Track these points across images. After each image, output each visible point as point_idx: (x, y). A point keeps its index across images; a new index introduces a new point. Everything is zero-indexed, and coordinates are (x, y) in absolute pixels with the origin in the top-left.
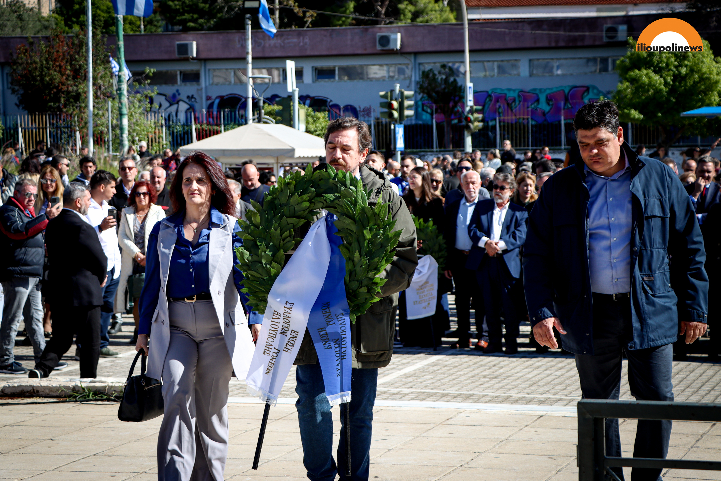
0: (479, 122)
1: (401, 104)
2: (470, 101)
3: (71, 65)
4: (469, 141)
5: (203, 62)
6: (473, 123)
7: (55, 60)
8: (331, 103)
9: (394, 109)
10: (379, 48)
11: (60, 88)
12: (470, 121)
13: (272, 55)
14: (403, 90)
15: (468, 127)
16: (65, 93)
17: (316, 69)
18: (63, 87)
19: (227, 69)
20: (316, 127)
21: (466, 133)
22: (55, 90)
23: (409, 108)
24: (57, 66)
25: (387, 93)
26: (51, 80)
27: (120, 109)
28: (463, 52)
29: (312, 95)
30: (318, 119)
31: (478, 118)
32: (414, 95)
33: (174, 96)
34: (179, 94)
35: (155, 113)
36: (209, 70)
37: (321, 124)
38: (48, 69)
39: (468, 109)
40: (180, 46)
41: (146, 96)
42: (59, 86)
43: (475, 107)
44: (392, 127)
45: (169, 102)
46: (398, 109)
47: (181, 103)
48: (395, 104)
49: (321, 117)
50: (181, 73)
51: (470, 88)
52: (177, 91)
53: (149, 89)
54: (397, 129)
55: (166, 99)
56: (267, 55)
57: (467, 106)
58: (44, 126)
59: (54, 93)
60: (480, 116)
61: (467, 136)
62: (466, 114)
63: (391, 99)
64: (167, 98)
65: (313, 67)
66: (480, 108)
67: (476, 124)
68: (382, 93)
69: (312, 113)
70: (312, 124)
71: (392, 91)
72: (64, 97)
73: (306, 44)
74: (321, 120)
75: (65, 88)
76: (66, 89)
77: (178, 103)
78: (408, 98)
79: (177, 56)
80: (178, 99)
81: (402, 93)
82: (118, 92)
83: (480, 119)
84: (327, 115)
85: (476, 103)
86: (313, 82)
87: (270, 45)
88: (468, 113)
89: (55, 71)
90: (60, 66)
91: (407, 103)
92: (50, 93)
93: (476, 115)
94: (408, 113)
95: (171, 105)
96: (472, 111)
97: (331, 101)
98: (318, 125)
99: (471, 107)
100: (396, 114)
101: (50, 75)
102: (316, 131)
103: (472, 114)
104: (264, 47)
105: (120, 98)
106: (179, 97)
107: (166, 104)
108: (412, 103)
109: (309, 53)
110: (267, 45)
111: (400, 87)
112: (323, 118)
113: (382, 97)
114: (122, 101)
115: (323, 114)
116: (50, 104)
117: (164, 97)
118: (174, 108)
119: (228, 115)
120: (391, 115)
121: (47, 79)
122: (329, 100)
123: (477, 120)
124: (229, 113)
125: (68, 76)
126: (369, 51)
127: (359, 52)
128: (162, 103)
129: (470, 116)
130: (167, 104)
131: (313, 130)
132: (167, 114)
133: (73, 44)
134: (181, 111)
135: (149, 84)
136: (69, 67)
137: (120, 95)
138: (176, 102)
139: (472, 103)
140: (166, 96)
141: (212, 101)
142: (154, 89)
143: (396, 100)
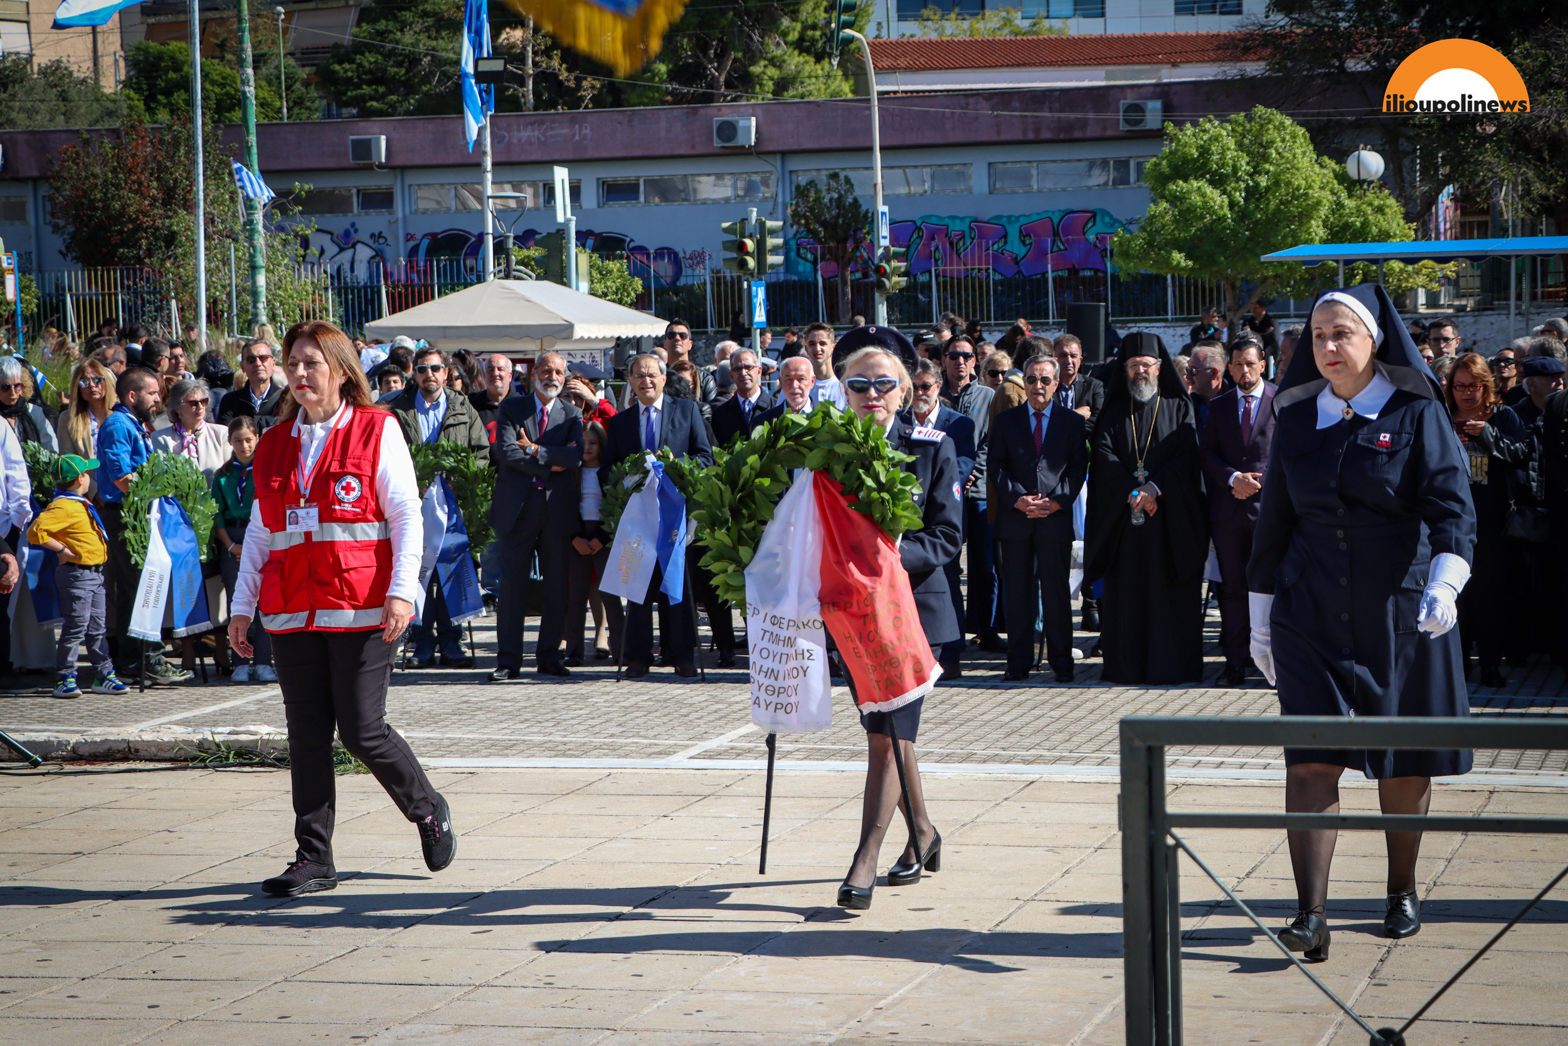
0: (900, 275)
1: (761, 245)
2: (885, 238)
3: (158, 179)
4: (882, 310)
5: (398, 171)
6: (889, 279)
7: (130, 172)
8: (632, 245)
9: (748, 253)
10: (717, 143)
11: (139, 222)
12: (885, 275)
13: (523, 158)
14: (763, 218)
15: (881, 286)
16: (149, 231)
17: (603, 183)
18: (145, 219)
19: (442, 185)
20: (607, 288)
21: (877, 295)
22: (130, 226)
23: (775, 250)
24: (134, 182)
25: (734, 224)
26: (123, 207)
27: (251, 257)
28: (870, 149)
29: (597, 231)
30: (610, 272)
31: (900, 268)
32: (782, 228)
33: (347, 234)
34: (356, 231)
35: (313, 264)
36: (410, 186)
37: (615, 282)
38: (118, 187)
39: (880, 252)
40: (356, 144)
41: (296, 235)
42: (137, 218)
43: (892, 249)
44: (745, 285)
45: (338, 245)
46: (756, 254)
47: (359, 247)
48: (750, 244)
49: (615, 270)
50: (358, 191)
51: (883, 214)
52: (353, 225)
53: (301, 222)
54: (754, 289)
55: (332, 240)
56: (515, 158)
57: (880, 247)
58: (113, 290)
59: (129, 230)
60: (902, 265)
61: (880, 302)
62: (876, 261)
63: (743, 235)
64: (335, 238)
65: (598, 179)
66: (901, 250)
67: (895, 279)
68: (726, 225)
69: (599, 262)
71: (744, 220)
72: (147, 239)
73: (585, 137)
74: (615, 275)
75: (147, 221)
76: (151, 223)
77: (354, 246)
78: (773, 233)
79: (350, 162)
80: (354, 240)
81: (762, 224)
82: (248, 228)
83: (903, 270)
84: (625, 267)
85: (894, 242)
86: (599, 206)
87: (519, 140)
88: (881, 259)
89: (131, 190)
90: (140, 184)
91: (771, 242)
92: (121, 232)
93: (894, 263)
94: (772, 259)
95: (342, 249)
96: (887, 257)
97: (632, 240)
99: (886, 249)
100: (751, 263)
101: (120, 198)
102: (606, 295)
103: (888, 262)
104: (509, 143)
105: (251, 239)
106: (356, 237)
107: (332, 249)
108: (779, 241)
109: (590, 154)
110: (515, 141)
111: (758, 213)
112: (619, 271)
113: (726, 231)
114: (255, 243)
115: (618, 265)
116: (121, 251)
117: (328, 237)
118: (348, 254)
119: (445, 266)
120: (743, 264)
121: (117, 205)
122: (628, 239)
123: (895, 271)
124: (448, 263)
125: (154, 198)
126: (699, 150)
127: (682, 151)
128: (325, 247)
129: (884, 264)
130: (336, 249)
131: (602, 290)
132: (335, 268)
133: (161, 142)
134: (361, 262)
135: (301, 213)
136: (155, 184)
137: (251, 233)
138: (350, 245)
139: (885, 242)
140: (331, 234)
141: (417, 242)
142: (310, 221)
143: (751, 237)
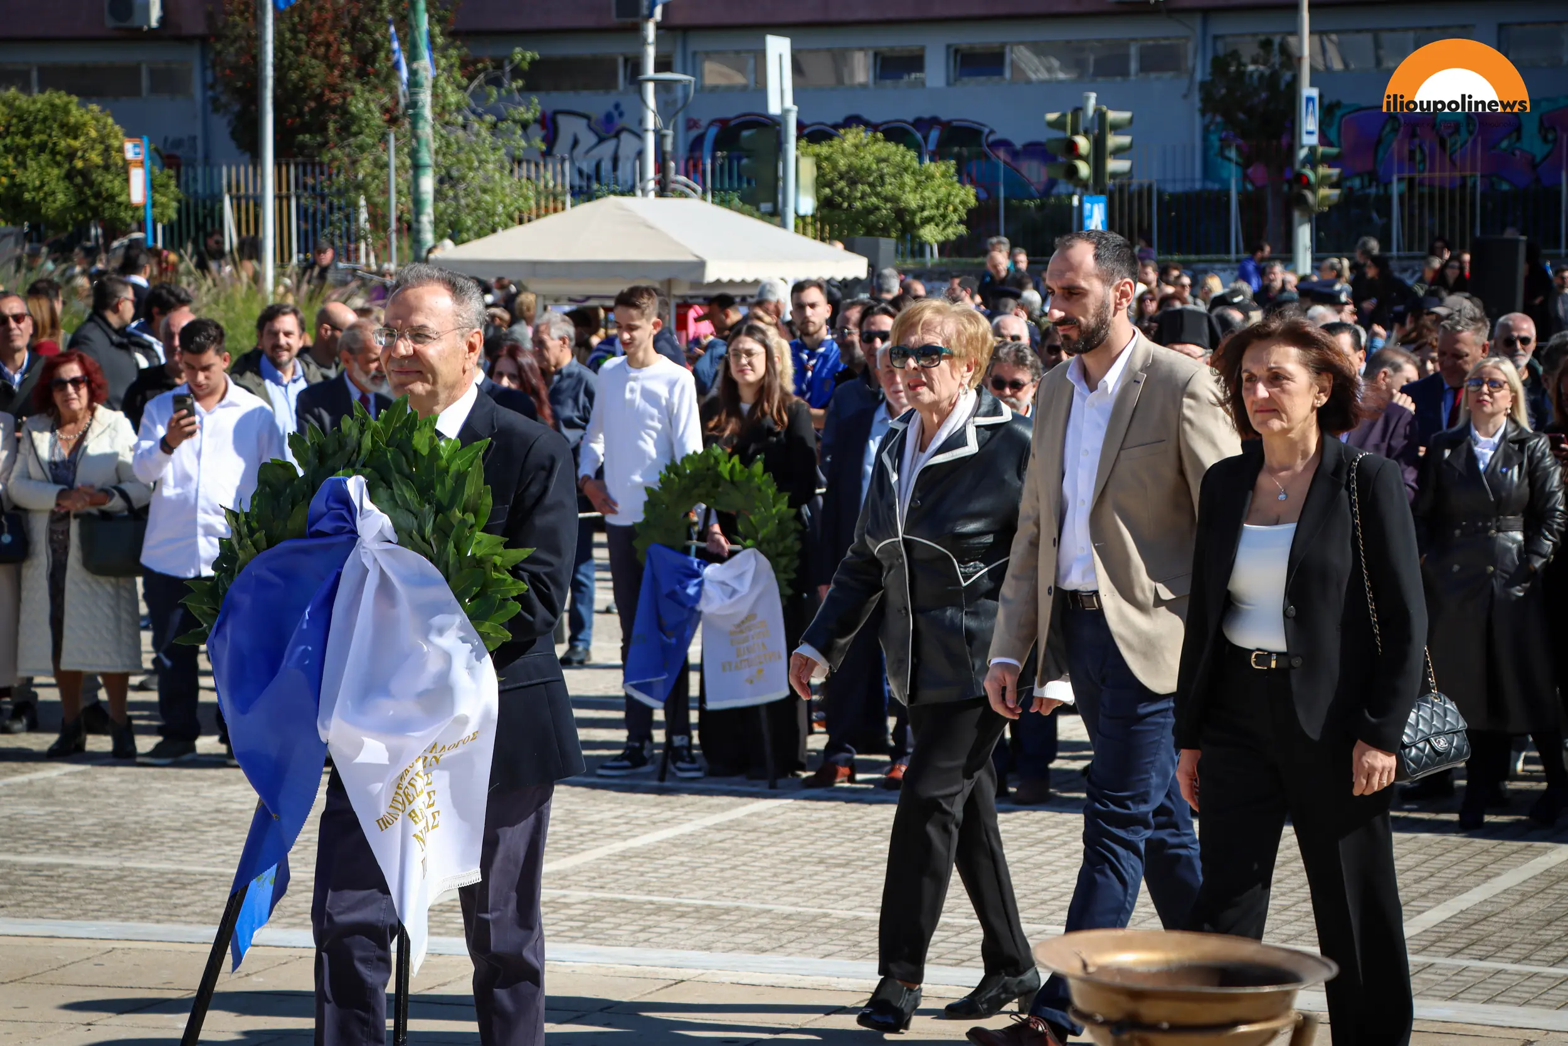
0: (1333, 186)
1: (1099, 145)
2: (1310, 133)
3: (353, 41)
4: (1304, 235)
5: (679, 34)
6: (1314, 192)
7: (315, 30)
8: (991, 138)
9: (1079, 157)
11: (326, 98)
12: (1308, 185)
13: (846, 16)
14: (1104, 108)
15: (1302, 201)
16: (339, 111)
17: (956, 51)
18: (333, 95)
19: (737, 53)
20: (923, 198)
21: (1297, 215)
22: (313, 104)
23: (1119, 152)
24: (318, 45)
25: (1064, 115)
26: (302, 78)
27: (414, 154)
28: (1296, 7)
29: (944, 117)
30: (930, 177)
31: (1329, 176)
32: (1131, 121)
33: (609, 118)
34: (621, 114)
35: (563, 160)
36: (695, 53)
37: (934, 192)
38: (298, 51)
39: (1303, 153)
41: (515, 121)
42: (322, 95)
43: (1320, 150)
44: (1075, 201)
45: (597, 134)
46: (1091, 158)
47: (624, 136)
48: (1083, 144)
49: (938, 175)
50: (626, 61)
51: (1310, 99)
52: (617, 106)
53: (520, 104)
54: (1087, 206)
55: (590, 127)
56: (834, 16)
57: (1302, 147)
58: (284, 191)
59: (312, 110)
60: (1335, 171)
61: (1301, 224)
62: (1297, 166)
63: (1075, 132)
64: (593, 125)
65: (948, 47)
66: (1334, 151)
67: (1324, 192)
68: (1052, 116)
69: (916, 164)
70: (915, 190)
71: (1078, 110)
72: (336, 122)
74: (938, 181)
76: (339, 101)
77: (617, 135)
78: (1117, 128)
79: (614, 19)
80: (618, 127)
81: (1101, 115)
82: (411, 111)
83: (1334, 179)
84: (952, 170)
85: (1324, 139)
86: (948, 84)
88: (1304, 163)
89: (314, 56)
90: (326, 45)
91: (1114, 141)
92: (300, 114)
93: (1323, 170)
94: (1114, 165)
95: (601, 140)
96: (1313, 160)
97: (992, 132)
98: (927, 194)
99: (1312, 149)
100: (1084, 169)
101: (300, 66)
102: (922, 209)
103: (1314, 168)
105: (414, 125)
106: (620, 123)
107: (588, 139)
108: (1125, 140)
109: (937, 11)
111: (1097, 99)
112: (944, 175)
113: (1052, 125)
114: (420, 132)
115: (943, 167)
116: (301, 137)
117: (583, 122)
118: (608, 147)
119: (722, 166)
120: (1073, 171)
121: (294, 76)
122: (986, 130)
123: (1324, 181)
124: (727, 161)
125: (346, 68)
128: (581, 137)
129: (1308, 171)
130: (593, 139)
131: (913, 205)
132: (593, 164)
134: (628, 158)
136: (347, 48)
137: (415, 119)
138: (613, 133)
139: (1313, 140)
140: (587, 117)
141: (701, 131)
142: (530, 103)
143: (1086, 133)
